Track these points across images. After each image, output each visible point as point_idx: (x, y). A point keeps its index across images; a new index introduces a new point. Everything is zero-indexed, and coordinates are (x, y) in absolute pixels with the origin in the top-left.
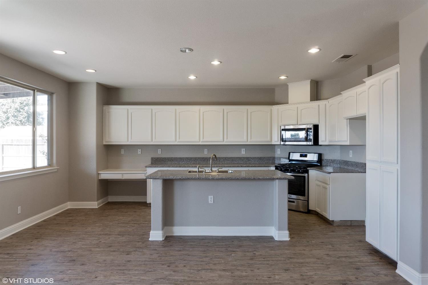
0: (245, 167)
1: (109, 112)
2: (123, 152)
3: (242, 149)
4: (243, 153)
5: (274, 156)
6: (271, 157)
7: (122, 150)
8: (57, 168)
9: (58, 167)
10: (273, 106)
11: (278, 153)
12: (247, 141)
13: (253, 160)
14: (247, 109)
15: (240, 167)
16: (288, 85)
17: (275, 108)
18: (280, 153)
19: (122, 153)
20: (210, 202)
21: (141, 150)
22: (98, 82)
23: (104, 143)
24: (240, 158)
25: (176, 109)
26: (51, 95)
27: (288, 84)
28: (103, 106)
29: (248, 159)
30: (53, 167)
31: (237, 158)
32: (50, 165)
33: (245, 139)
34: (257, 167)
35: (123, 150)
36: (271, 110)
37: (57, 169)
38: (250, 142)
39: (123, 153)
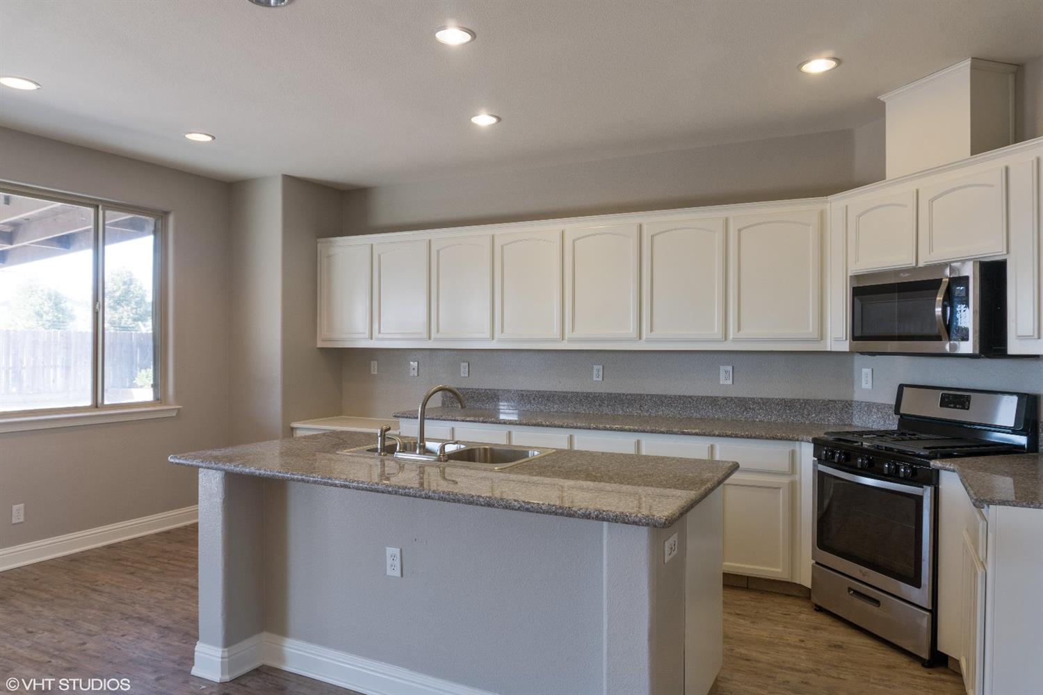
0: (697, 434)
1: (329, 257)
2: (374, 368)
3: (721, 367)
4: (725, 382)
5: (848, 398)
6: (835, 401)
7: (372, 362)
8: (175, 409)
9: (181, 407)
10: (830, 198)
11: (864, 386)
12: (726, 338)
13: (761, 408)
14: (727, 220)
15: (676, 433)
16: (883, 104)
17: (836, 204)
18: (869, 386)
19: (373, 373)
20: (389, 572)
21: (416, 363)
22: (290, 174)
23: (320, 345)
24: (713, 401)
25: (493, 236)
26: (162, 217)
27: (882, 98)
28: (318, 240)
29: (743, 404)
30: (165, 404)
31: (702, 398)
32: (160, 397)
33: (717, 331)
34: (742, 437)
35: (376, 362)
36: (822, 215)
37: (176, 411)
38: (735, 340)
39: (376, 373)
